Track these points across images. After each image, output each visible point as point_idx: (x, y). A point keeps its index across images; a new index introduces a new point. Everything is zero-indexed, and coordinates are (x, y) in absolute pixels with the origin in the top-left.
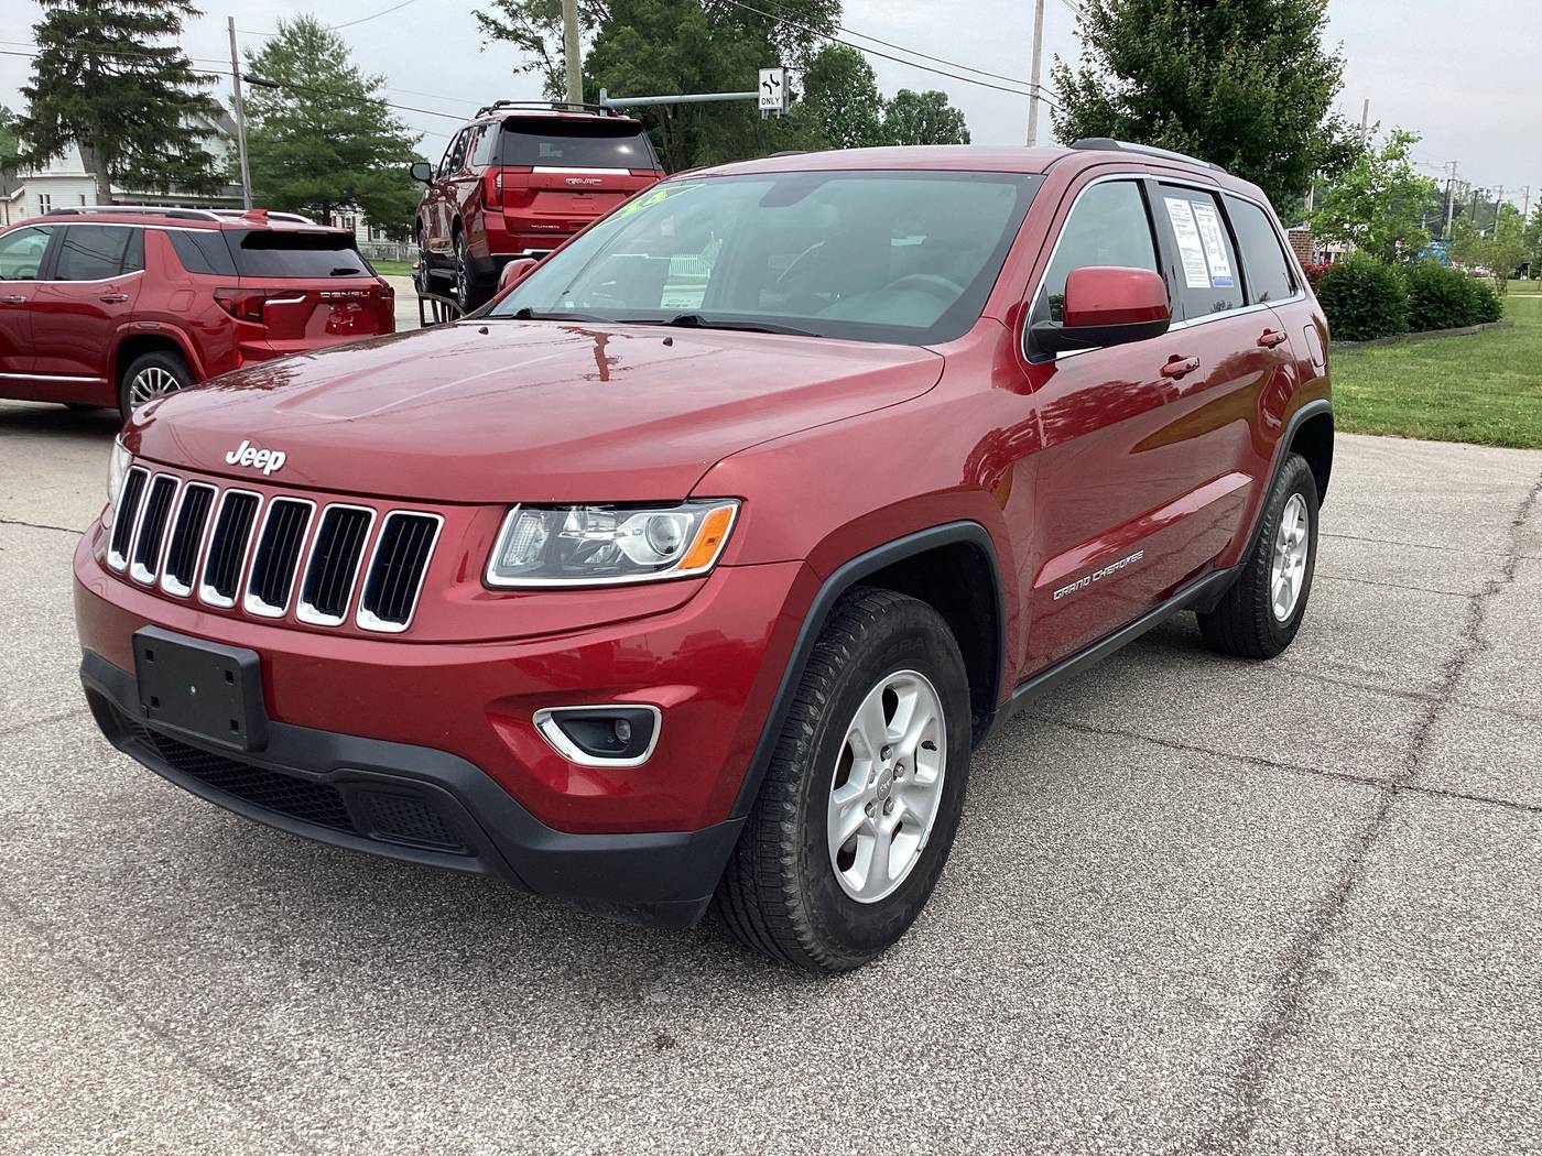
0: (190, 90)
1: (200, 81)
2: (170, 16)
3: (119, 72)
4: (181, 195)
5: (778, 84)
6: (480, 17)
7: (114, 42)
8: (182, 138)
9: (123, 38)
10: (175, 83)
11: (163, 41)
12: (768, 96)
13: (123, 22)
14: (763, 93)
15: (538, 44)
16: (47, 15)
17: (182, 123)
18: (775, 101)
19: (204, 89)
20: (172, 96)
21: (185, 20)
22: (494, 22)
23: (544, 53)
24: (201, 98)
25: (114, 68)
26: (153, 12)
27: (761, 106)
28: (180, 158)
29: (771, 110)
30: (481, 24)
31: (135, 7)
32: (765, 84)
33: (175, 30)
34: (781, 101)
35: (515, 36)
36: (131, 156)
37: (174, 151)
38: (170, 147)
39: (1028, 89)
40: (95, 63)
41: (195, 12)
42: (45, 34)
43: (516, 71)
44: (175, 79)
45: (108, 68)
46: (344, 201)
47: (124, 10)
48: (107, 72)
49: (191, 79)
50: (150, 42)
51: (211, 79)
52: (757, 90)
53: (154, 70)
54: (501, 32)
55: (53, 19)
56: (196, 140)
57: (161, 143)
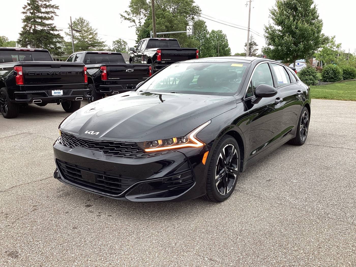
0: (56, 33)
2: (52, 16)
3: (40, 29)
5: (191, 29)
6: (121, 15)
7: (40, 22)
8: (54, 43)
9: (42, 21)
10: (53, 31)
11: (50, 22)
12: (189, 32)
13: (41, 18)
15: (134, 21)
16: (25, 16)
19: (59, 32)
20: (52, 34)
21: (55, 17)
22: (124, 16)
23: (135, 23)
24: (58, 34)
26: (48, 16)
27: (187, 34)
28: (54, 48)
29: (189, 35)
30: (121, 17)
31: (44, 14)
32: (188, 29)
33: (53, 20)
34: (192, 33)
35: (129, 19)
38: (52, 45)
39: (247, 29)
40: (35, 27)
41: (57, 15)
42: (25, 21)
45: (38, 28)
47: (41, 15)
49: (56, 30)
50: (47, 22)
51: (61, 30)
52: (186, 30)
53: (48, 28)
54: (126, 19)
56: (57, 44)
57: (49, 45)
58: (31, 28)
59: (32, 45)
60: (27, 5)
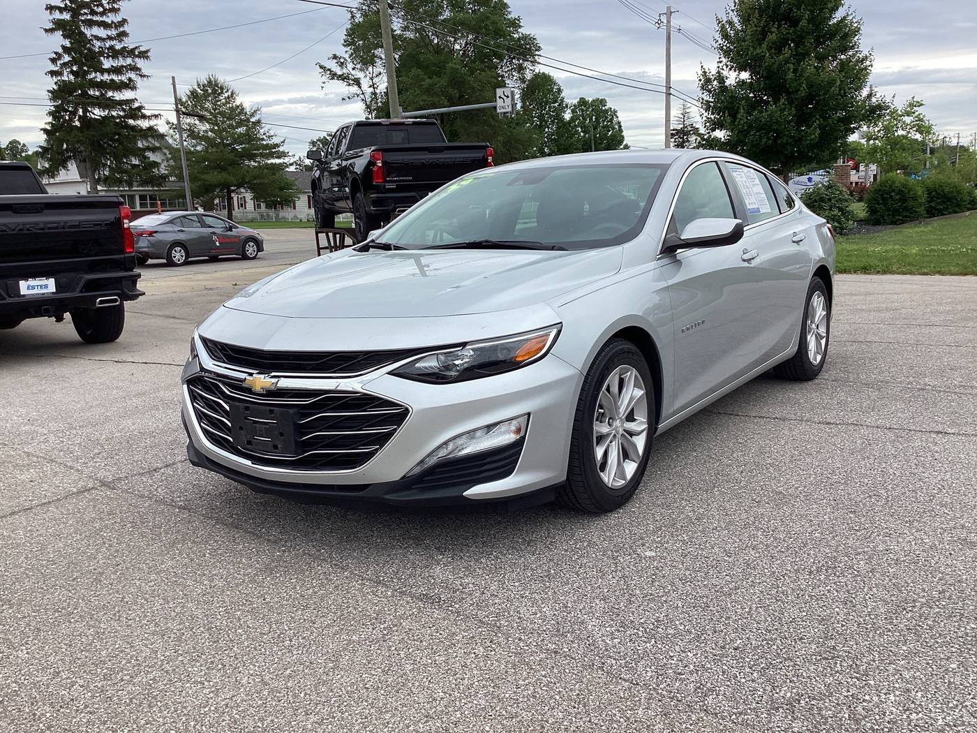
0: (144, 124)
1: (149, 118)
2: (130, 80)
3: (100, 116)
4: (141, 189)
6: (321, 67)
7: (97, 98)
8: (140, 153)
9: (102, 95)
10: (134, 120)
11: (127, 95)
12: (503, 105)
13: (101, 85)
14: (499, 103)
15: (357, 82)
16: (56, 83)
17: (140, 145)
18: (507, 107)
19: (153, 123)
20: (133, 128)
21: (139, 82)
22: (329, 70)
23: (360, 87)
24: (151, 129)
25: (97, 113)
26: (120, 78)
27: (498, 111)
28: (138, 165)
29: (505, 113)
30: (321, 71)
31: (109, 75)
32: (500, 97)
33: (134, 88)
34: (510, 107)
35: (343, 78)
36: (109, 166)
37: (135, 162)
38: (133, 159)
39: (664, 90)
40: (85, 111)
41: (144, 76)
42: (55, 95)
43: (343, 99)
44: (135, 117)
45: (93, 114)
46: (239, 186)
47: (102, 78)
48: (93, 116)
49: (144, 117)
50: (118, 96)
51: (156, 116)
52: (496, 101)
53: (122, 113)
54: (333, 76)
55: (59, 86)
56: (149, 154)
57: (126, 157)
58: (74, 113)
59: (80, 161)
60: (60, 50)
